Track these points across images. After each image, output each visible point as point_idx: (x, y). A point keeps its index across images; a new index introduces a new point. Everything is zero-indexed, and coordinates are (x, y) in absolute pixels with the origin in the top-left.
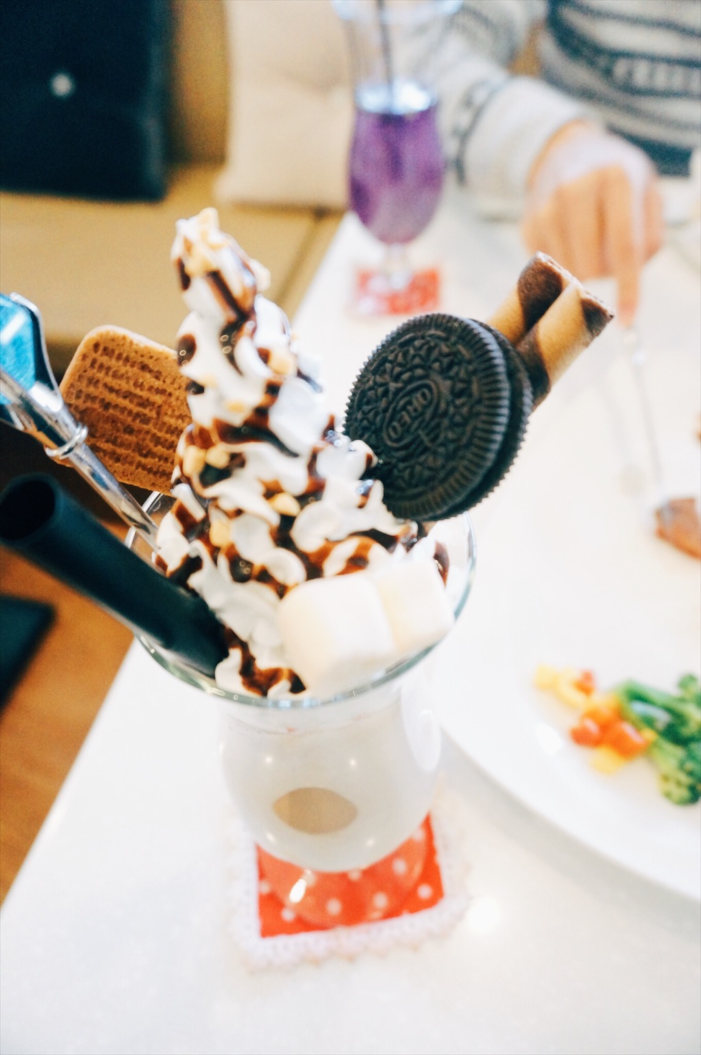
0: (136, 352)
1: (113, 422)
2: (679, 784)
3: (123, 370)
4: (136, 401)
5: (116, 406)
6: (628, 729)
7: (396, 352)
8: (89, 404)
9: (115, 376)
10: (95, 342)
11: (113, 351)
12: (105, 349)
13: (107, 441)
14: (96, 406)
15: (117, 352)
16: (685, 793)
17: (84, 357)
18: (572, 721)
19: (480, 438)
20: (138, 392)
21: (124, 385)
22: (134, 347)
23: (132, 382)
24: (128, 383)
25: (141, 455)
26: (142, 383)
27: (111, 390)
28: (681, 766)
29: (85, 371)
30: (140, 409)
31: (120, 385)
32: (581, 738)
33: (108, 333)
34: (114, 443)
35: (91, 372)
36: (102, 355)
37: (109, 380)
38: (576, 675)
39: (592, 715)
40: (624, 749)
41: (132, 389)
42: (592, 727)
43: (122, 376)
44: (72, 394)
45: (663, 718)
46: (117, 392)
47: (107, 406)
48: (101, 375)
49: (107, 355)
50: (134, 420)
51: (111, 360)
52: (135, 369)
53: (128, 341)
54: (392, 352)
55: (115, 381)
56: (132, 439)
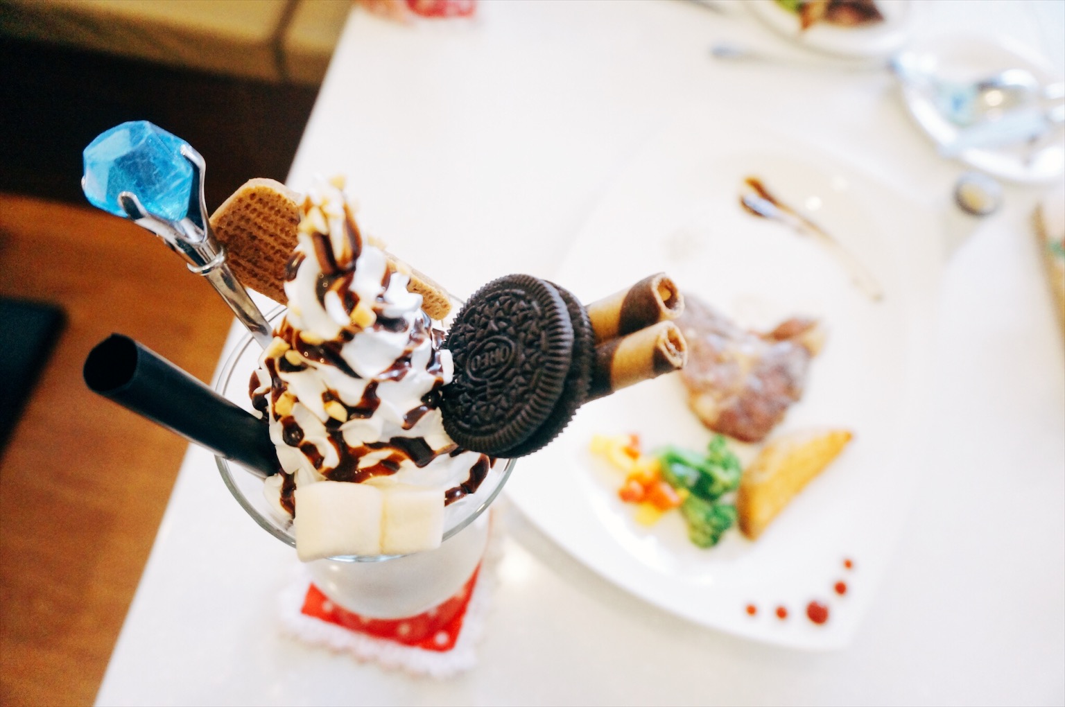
0: (288, 209)
1: (256, 250)
2: (704, 533)
3: (273, 217)
4: (279, 241)
5: (261, 240)
6: (665, 489)
7: (483, 305)
8: (238, 232)
9: (265, 219)
10: (252, 193)
11: (267, 203)
12: (260, 199)
13: (249, 261)
14: (244, 236)
15: (270, 205)
16: (708, 540)
17: (240, 200)
18: (619, 482)
19: (544, 382)
20: (283, 236)
21: (271, 228)
22: (286, 205)
23: (279, 228)
24: (275, 228)
25: (276, 278)
26: (288, 231)
27: (260, 228)
28: (708, 520)
29: (239, 210)
30: (282, 248)
31: (268, 227)
32: (626, 496)
33: (266, 189)
34: (255, 264)
35: (243, 212)
36: (256, 203)
37: (259, 220)
38: (625, 441)
39: (637, 478)
40: (661, 504)
41: (278, 232)
42: (636, 487)
43: (272, 221)
44: (224, 222)
45: (692, 477)
46: (265, 231)
47: (254, 238)
48: (253, 216)
49: (261, 203)
50: (275, 253)
51: (264, 208)
52: (285, 220)
53: (282, 199)
54: (481, 304)
55: (264, 223)
56: (271, 266)
